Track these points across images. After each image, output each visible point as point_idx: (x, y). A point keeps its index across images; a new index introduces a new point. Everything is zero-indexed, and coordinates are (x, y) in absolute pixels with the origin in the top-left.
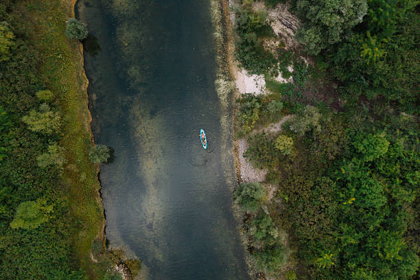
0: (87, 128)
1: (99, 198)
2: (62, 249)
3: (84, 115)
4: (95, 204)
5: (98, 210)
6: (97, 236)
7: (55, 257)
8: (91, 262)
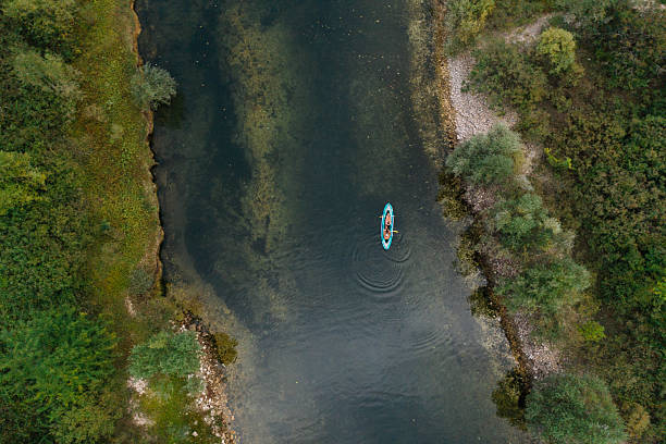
0: (132, 46)
1: (150, 182)
2: (61, 270)
3: (125, 18)
4: (141, 194)
5: (147, 206)
6: (142, 261)
7: (44, 284)
8: (125, 315)
